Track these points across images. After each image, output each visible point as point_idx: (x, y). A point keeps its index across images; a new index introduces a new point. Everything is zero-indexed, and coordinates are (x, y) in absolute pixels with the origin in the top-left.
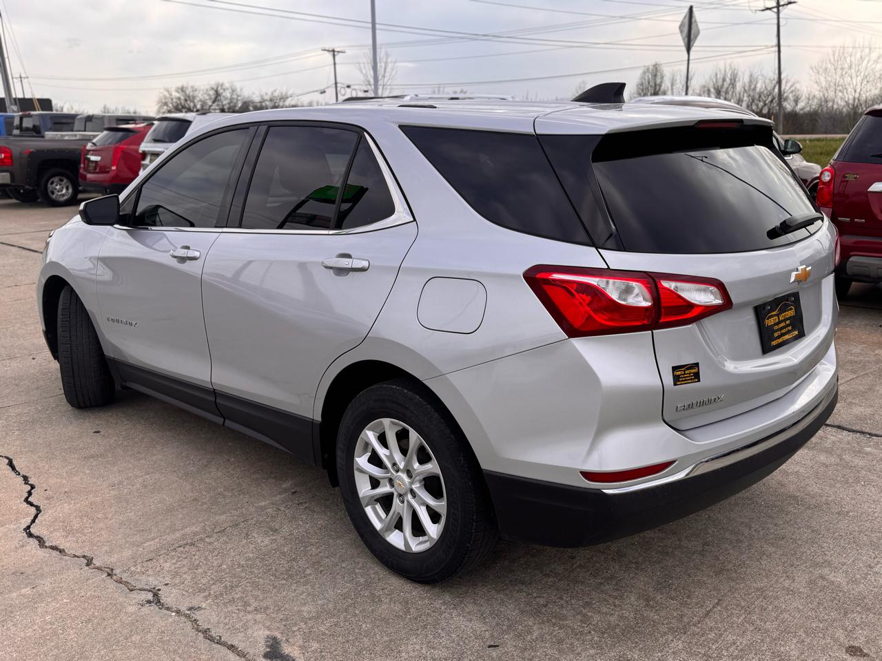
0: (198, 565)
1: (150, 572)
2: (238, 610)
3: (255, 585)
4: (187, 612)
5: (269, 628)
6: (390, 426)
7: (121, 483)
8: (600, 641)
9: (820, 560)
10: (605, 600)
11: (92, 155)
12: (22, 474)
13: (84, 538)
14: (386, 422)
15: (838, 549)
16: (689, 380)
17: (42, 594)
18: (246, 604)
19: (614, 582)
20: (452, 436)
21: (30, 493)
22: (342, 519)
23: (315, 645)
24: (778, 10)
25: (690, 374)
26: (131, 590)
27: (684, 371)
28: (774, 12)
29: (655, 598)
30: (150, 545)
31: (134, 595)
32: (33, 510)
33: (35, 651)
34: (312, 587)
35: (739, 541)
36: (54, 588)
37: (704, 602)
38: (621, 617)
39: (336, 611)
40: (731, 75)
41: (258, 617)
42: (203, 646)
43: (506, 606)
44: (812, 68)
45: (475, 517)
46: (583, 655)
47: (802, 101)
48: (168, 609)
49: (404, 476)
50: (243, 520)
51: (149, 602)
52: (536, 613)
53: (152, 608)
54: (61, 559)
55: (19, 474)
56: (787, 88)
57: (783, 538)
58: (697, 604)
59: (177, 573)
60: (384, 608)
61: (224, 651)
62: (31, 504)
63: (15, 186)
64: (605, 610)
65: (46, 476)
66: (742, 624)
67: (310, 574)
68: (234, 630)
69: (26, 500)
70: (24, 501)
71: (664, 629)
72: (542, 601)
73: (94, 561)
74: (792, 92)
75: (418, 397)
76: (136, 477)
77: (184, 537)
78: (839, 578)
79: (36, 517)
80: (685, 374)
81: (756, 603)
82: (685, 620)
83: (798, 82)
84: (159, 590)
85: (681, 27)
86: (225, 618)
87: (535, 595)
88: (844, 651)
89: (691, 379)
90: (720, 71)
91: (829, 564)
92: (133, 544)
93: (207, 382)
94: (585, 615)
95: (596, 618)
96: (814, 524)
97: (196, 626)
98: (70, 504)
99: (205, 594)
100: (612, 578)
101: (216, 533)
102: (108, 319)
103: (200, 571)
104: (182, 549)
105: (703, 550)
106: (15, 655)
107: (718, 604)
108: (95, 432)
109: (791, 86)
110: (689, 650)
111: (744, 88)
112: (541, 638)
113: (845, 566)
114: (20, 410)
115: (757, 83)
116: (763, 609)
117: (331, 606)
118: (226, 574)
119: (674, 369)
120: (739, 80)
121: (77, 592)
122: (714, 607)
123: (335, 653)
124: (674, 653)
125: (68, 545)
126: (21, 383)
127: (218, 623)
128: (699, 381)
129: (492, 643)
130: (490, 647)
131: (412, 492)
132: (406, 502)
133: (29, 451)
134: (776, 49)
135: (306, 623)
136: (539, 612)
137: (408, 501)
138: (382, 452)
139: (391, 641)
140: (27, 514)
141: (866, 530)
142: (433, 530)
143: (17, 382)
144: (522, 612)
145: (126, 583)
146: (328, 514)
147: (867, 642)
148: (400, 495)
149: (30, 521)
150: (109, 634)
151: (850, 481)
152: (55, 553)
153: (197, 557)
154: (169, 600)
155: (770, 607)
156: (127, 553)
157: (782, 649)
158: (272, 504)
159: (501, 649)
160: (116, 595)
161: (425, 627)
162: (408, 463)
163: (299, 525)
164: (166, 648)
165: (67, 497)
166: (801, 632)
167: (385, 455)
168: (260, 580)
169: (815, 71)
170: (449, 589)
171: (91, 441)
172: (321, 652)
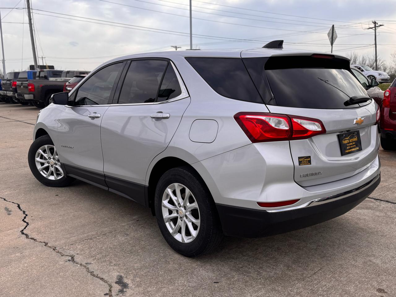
0: (92, 247)
1: (71, 249)
2: (107, 265)
3: (116, 255)
4: (85, 265)
5: (119, 272)
6: (178, 187)
7: (64, 215)
8: (264, 282)
9: (370, 254)
10: (269, 266)
11: (68, 87)
12: (23, 210)
13: (45, 235)
14: (176, 185)
15: (379, 250)
16: (306, 163)
17: (24, 256)
18: (111, 262)
19: (274, 260)
20: (204, 191)
21: (25, 218)
22: (157, 231)
23: (138, 279)
24: (375, 29)
25: (306, 161)
26: (62, 256)
27: (304, 159)
28: (373, 29)
29: (292, 266)
30: (73, 239)
31: (63, 257)
32: (25, 224)
33: (18, 277)
34: (140, 257)
35: (334, 245)
36: (30, 254)
37: (314, 269)
38: (275, 273)
39: (149, 266)
40: (354, 58)
41: (115, 268)
42: (89, 278)
43: (224, 267)
44: (391, 55)
45: (212, 227)
46: (256, 287)
47: (387, 70)
48: (77, 263)
49: (183, 209)
50: (114, 230)
51: (69, 260)
52: (238, 270)
53: (70, 263)
54: (34, 243)
55: (22, 210)
56: (380, 63)
57: (354, 245)
58: (310, 269)
59: (83, 250)
60: (170, 266)
61: (98, 280)
62: (25, 222)
63: (35, 100)
64: (268, 270)
65: (33, 211)
66: (330, 278)
67: (140, 252)
68: (104, 272)
69: (23, 220)
70: (22, 220)
71: (294, 278)
72: (241, 266)
73: (48, 244)
74: (382, 65)
75: (190, 174)
76: (71, 213)
77: (88, 236)
78: (378, 261)
79: (26, 226)
80: (304, 160)
81: (338, 270)
82: (304, 275)
83: (385, 61)
84: (74, 256)
85: (329, 34)
86: (101, 267)
87: (238, 263)
88: (376, 290)
89: (307, 163)
90: (349, 56)
91: (374, 256)
92: (66, 238)
93: (102, 171)
94: (259, 272)
95: (264, 273)
96: (369, 239)
97: (88, 270)
98: (41, 222)
99: (93, 258)
100: (273, 258)
101: (102, 235)
102: (62, 146)
103: (93, 249)
104: (86, 241)
105: (317, 248)
106: (10, 279)
107: (320, 270)
108: (56, 195)
109: (382, 63)
110: (304, 287)
111: (360, 63)
112: (238, 280)
113: (381, 257)
114: (26, 186)
115: (366, 61)
116: (340, 272)
117: (147, 264)
118: (104, 251)
119: (299, 158)
120: (357, 60)
121: (39, 256)
122: (318, 271)
123: (146, 283)
124: (297, 288)
125: (38, 237)
126: (28, 176)
127: (98, 269)
128: (311, 164)
129: (216, 281)
130: (215, 283)
131: (186, 216)
132: (183, 221)
133: (27, 202)
134: (375, 46)
135: (135, 271)
136: (239, 270)
137: (184, 220)
138: (174, 198)
139: (171, 279)
140: (23, 226)
141: (394, 243)
142: (194, 233)
143: (26, 176)
144: (231, 270)
145: (61, 253)
146: (151, 229)
147: (387, 287)
148: (181, 218)
149: (23, 228)
150: (50, 272)
151: (389, 223)
152: (32, 241)
153: (92, 244)
154: (78, 260)
155: (344, 272)
156: (63, 241)
157: (347, 289)
158: (128, 224)
159: (219, 283)
160: (56, 257)
161: (187, 274)
162: (185, 203)
163: (138, 233)
164: (74, 278)
165: (40, 219)
166: (357, 282)
167: (175, 200)
168: (118, 254)
169: (393, 56)
170: (200, 259)
171: (54, 199)
172: (140, 282)
